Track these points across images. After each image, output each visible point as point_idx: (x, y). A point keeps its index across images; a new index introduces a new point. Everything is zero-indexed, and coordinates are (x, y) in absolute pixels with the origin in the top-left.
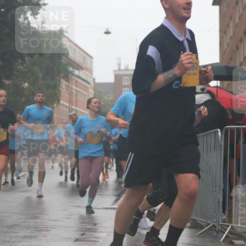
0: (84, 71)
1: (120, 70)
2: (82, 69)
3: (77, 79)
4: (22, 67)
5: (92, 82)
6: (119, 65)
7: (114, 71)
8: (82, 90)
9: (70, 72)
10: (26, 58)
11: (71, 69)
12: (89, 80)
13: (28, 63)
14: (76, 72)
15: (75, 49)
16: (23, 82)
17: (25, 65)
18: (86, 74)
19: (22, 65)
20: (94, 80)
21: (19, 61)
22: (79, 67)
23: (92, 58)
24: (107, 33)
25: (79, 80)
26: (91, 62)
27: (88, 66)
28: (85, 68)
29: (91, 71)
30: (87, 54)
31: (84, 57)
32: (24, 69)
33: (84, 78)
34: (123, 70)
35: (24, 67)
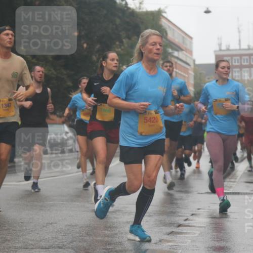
0: (184, 52)
1: (220, 50)
2: (182, 50)
3: (176, 60)
4: (120, 49)
5: (191, 63)
6: (220, 45)
7: (215, 51)
8: (181, 71)
9: (170, 53)
10: (124, 40)
11: (170, 50)
12: (188, 61)
13: (126, 45)
14: (176, 54)
15: (173, 30)
16: (121, 65)
17: (122, 47)
18: (186, 55)
19: (120, 48)
20: (194, 61)
21: (117, 43)
22: (178, 48)
23: (191, 38)
24: (207, 12)
25: (179, 62)
26: (191, 43)
27: (188, 47)
28: (184, 49)
29: (191, 52)
30: (186, 34)
31: (183, 37)
32: (122, 52)
33: (184, 59)
34: (224, 50)
35: (122, 50)
